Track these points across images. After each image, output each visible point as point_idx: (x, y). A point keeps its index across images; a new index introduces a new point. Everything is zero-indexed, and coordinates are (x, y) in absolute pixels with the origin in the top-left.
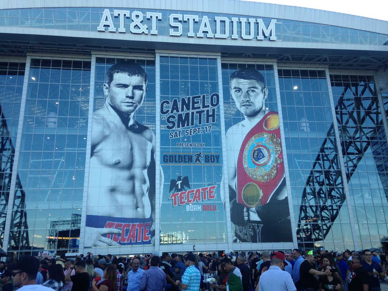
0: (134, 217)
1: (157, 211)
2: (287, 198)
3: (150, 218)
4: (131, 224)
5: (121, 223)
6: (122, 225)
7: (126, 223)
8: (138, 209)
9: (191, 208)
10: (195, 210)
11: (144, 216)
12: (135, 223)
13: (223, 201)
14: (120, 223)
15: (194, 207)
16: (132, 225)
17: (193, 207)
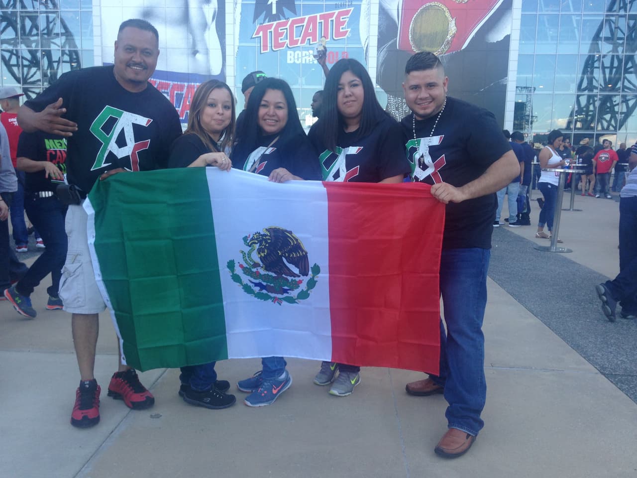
0: (190, 72)
1: (230, 60)
3: (220, 74)
4: (186, 84)
5: (167, 82)
6: (168, 85)
7: (176, 83)
8: (198, 56)
9: (296, 57)
10: (304, 62)
11: (209, 71)
12: (192, 84)
13: (363, 43)
14: (164, 81)
15: (304, 55)
16: (188, 87)
17: (300, 56)
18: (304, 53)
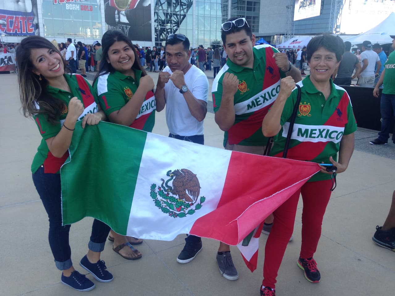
0: (16, 10)
1: (39, 6)
2: (150, 5)
3: (31, 12)
4: (14, 16)
5: (4, 15)
6: (6, 16)
7: (9, 15)
8: (20, 3)
9: (70, 7)
10: (74, 9)
11: (26, 10)
12: (18, 16)
13: (98, 3)
14: (3, 15)
15: (73, 6)
16: (16, 17)
17: (72, 6)
18: (73, 5)
